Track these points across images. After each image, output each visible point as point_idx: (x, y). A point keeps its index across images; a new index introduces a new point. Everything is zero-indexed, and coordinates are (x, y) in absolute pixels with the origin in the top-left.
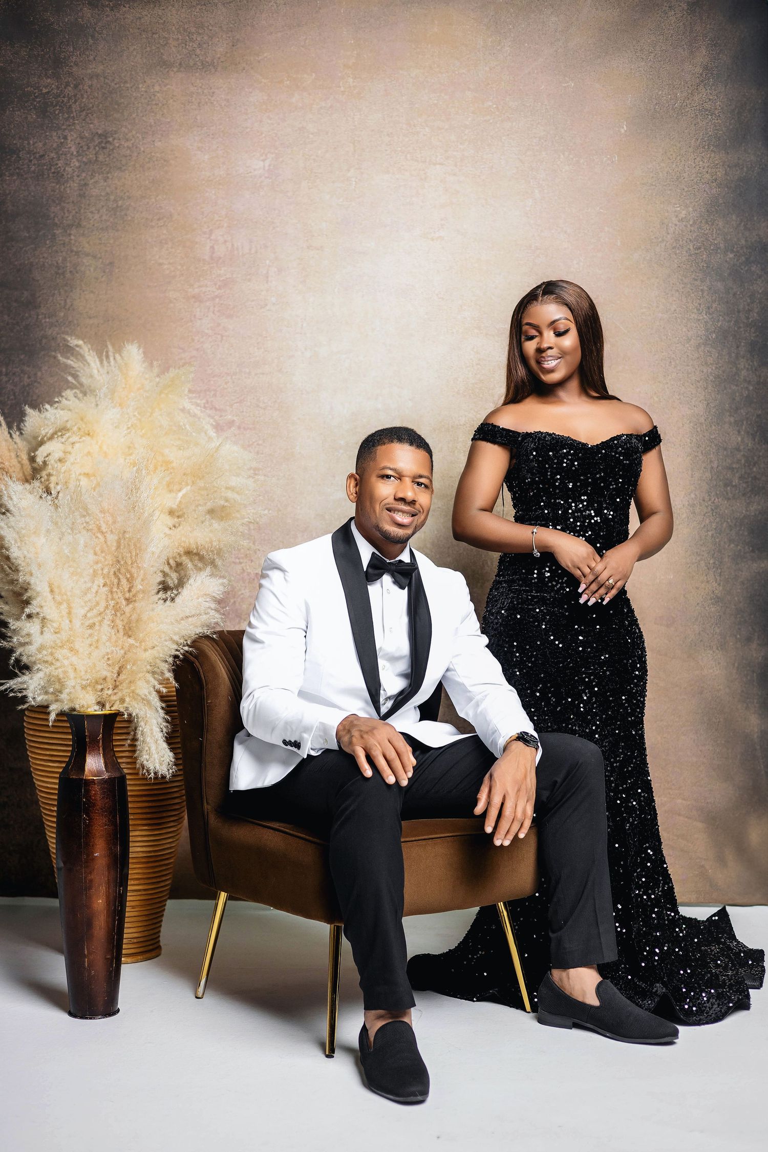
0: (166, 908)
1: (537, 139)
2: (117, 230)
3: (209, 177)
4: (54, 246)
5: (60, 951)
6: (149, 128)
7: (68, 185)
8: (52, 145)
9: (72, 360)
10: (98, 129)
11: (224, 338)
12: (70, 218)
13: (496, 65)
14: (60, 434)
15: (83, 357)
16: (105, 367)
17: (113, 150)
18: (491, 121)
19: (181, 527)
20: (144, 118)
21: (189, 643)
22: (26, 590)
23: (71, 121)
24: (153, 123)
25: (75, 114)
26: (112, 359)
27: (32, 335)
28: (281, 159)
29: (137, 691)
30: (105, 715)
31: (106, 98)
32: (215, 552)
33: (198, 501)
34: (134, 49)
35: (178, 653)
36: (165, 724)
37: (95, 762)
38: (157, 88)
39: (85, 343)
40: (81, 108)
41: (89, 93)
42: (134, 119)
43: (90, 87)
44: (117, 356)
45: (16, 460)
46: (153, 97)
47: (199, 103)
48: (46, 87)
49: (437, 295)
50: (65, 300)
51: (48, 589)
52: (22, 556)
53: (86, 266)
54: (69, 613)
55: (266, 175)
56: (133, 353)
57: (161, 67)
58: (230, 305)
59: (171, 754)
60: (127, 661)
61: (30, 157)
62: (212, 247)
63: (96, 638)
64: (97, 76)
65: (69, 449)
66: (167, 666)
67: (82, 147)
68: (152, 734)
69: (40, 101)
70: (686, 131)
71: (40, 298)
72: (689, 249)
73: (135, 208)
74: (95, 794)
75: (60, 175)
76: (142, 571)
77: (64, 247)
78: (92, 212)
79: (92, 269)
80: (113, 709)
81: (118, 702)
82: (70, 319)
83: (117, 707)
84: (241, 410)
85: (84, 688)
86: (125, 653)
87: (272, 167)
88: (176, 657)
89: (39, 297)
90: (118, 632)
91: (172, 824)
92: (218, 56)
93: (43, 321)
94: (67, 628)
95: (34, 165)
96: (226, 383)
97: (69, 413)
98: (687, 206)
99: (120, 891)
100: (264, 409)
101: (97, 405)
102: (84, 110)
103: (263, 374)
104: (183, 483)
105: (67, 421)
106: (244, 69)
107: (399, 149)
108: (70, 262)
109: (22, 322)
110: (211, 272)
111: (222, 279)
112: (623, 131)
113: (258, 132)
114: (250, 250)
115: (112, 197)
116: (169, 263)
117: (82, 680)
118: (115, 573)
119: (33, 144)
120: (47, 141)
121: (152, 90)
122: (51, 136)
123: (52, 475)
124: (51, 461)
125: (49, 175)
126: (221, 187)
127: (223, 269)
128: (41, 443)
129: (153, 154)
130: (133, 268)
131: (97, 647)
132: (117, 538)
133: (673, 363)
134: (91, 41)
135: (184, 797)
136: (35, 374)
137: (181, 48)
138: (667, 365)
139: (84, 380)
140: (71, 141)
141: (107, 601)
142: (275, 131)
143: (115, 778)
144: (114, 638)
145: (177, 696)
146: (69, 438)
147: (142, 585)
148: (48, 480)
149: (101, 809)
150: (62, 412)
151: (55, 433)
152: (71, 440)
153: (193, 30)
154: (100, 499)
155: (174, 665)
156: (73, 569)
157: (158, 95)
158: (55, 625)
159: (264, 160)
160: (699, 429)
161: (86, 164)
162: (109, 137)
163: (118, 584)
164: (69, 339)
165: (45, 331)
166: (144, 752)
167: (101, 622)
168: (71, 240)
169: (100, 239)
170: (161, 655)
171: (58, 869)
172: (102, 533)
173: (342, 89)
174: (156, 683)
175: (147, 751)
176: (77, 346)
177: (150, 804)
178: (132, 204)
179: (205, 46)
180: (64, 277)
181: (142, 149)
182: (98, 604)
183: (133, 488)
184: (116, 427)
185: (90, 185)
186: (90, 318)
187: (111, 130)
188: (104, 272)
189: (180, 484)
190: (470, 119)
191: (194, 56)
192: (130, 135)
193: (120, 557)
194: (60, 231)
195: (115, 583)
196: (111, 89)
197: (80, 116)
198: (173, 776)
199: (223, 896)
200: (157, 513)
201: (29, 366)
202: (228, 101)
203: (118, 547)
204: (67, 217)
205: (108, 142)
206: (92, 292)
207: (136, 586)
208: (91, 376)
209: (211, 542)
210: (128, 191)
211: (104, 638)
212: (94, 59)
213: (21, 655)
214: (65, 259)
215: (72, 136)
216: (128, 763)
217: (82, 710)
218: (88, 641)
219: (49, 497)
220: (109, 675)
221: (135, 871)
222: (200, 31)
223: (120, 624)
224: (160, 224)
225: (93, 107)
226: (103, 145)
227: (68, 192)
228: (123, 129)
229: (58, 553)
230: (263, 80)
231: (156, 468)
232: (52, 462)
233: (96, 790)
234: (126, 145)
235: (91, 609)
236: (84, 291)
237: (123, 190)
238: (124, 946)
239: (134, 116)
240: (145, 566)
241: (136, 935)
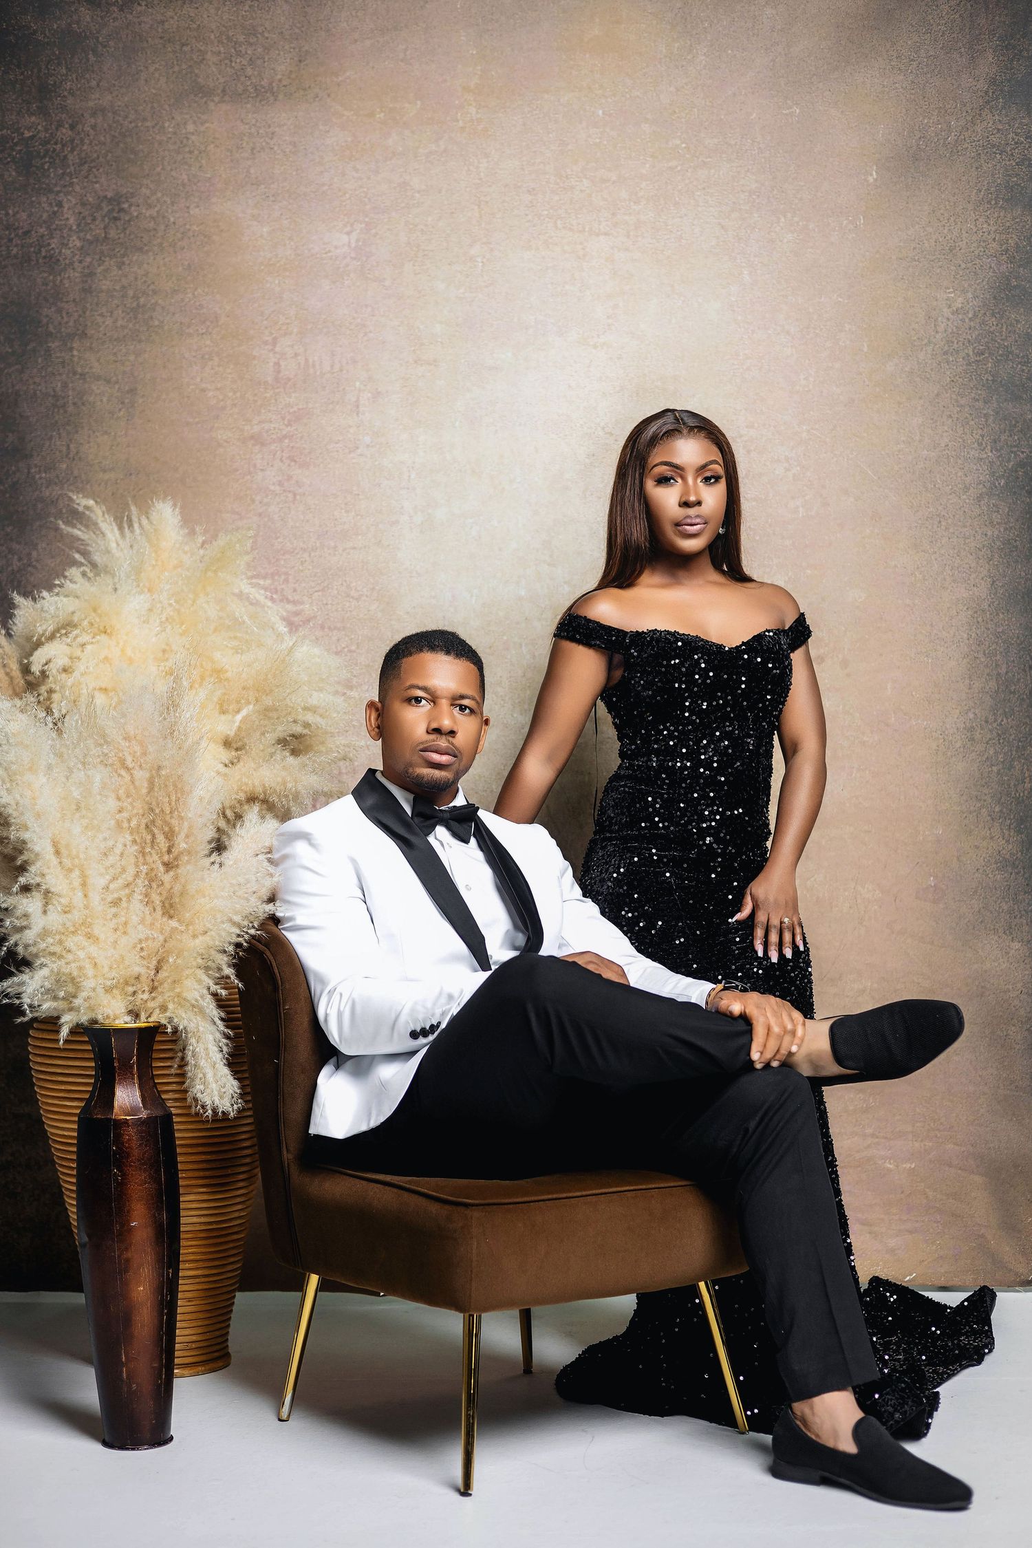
0: (236, 1300)
1: (747, 194)
2: (140, 341)
3: (270, 259)
4: (49, 366)
5: (87, 1360)
6: (181, 188)
7: (67, 276)
8: (41, 216)
9: (80, 529)
10: (106, 190)
11: (298, 497)
12: (71, 324)
13: (686, 84)
14: (64, 632)
15: (96, 524)
16: (127, 538)
17: (129, 221)
18: (679, 168)
19: (242, 764)
20: (173, 173)
21: (256, 926)
22: (21, 852)
23: (68, 179)
24: (186, 181)
25: (72, 168)
26: (136, 526)
27: (21, 498)
28: (374, 231)
29: (185, 995)
30: (140, 1030)
31: (117, 144)
32: (291, 797)
33: (265, 726)
34: (156, 69)
35: (240, 939)
36: (224, 1041)
37: (128, 1096)
38: (191, 127)
39: (96, 502)
40: (81, 159)
41: (92, 137)
42: (159, 174)
43: (94, 127)
44: (145, 522)
45: (2, 671)
46: (185, 141)
47: (253, 149)
48: (29, 129)
49: (603, 428)
50: (68, 446)
51: (50, 849)
52: (13, 803)
53: (96, 395)
54: (84, 884)
55: (353, 255)
56: (166, 514)
57: (196, 95)
58: (304, 449)
59: (235, 1083)
60: (167, 951)
61: (10, 234)
62: (277, 364)
63: (124, 919)
64: (103, 110)
65: (78, 652)
66: (226, 959)
67: (84, 218)
68: (207, 1054)
69: (21, 150)
70: (963, 179)
71: (32, 443)
72: (968, 355)
73: (163, 308)
74: (129, 1140)
75: (53, 260)
76: (186, 823)
77: (64, 367)
78: (102, 315)
79: (105, 399)
80: (150, 1020)
81: (157, 1011)
82: (76, 473)
83: (158, 1017)
84: (325, 602)
85: (108, 990)
86: (165, 941)
87: (360, 243)
88: (238, 945)
89: (31, 441)
90: (155, 910)
91: (241, 1184)
92: (279, 77)
93: (37, 476)
94: (81, 905)
95: (16, 246)
96: (302, 563)
97: (77, 601)
98: (964, 291)
99: (168, 1275)
100: (358, 599)
101: (116, 590)
102: (85, 163)
103: (355, 548)
104: (243, 701)
105: (73, 613)
106: (317, 97)
107: (546, 212)
108: (74, 389)
109: (7, 479)
110: (276, 400)
111: (291, 410)
112: (871, 180)
113: (340, 190)
114: (332, 366)
115: (131, 293)
116: (217, 389)
117: (105, 979)
118: (147, 826)
119: (14, 215)
120: (33, 210)
121: (184, 131)
122: (39, 203)
123: (55, 692)
124: (53, 669)
125: (37, 261)
126: (287, 274)
127: (293, 395)
128: (38, 644)
129: (188, 227)
130: (164, 396)
131: (125, 933)
132: (148, 775)
133: (943, 523)
134: (92, 58)
135: (256, 1148)
136: (29, 554)
137: (223, 67)
138: (935, 526)
139: (97, 558)
140: (69, 209)
141: (137, 866)
142: (365, 190)
143: (156, 1117)
144: (149, 919)
145: (240, 999)
146: (75, 638)
147: (186, 843)
148: (49, 699)
149: (139, 1160)
150: (65, 600)
151: (58, 630)
152: (80, 640)
153: (241, 38)
154: (122, 721)
155: (235, 958)
156: (86, 821)
157: (193, 138)
158: (63, 900)
159: (348, 233)
160: (980, 619)
161: (91, 243)
162: (124, 203)
163: (153, 842)
164: (75, 497)
165: (41, 492)
166: (198, 1081)
167: (129, 896)
168: (73, 356)
169: (115, 354)
170: (217, 943)
171: (83, 1246)
172: (128, 769)
173: (461, 124)
174: (211, 983)
175: (201, 1079)
176: (87, 508)
177: (209, 1157)
178: (160, 301)
179: (259, 62)
180: (66, 412)
181: (172, 219)
182: (124, 870)
183: (171, 705)
184: (144, 622)
185: (98, 275)
186: (104, 471)
187: (125, 191)
188: (123, 403)
189: (238, 702)
190: (647, 166)
191: (243, 79)
192: (154, 198)
193: (154, 803)
194: (57, 344)
195: (148, 841)
196: (124, 130)
197: (80, 171)
198: (239, 1111)
199: (314, 1279)
200: (205, 742)
201: (19, 543)
202: (294, 144)
203: (151, 789)
204: (67, 323)
205: (121, 210)
206: (106, 433)
207: (179, 845)
208: (108, 552)
209: (284, 783)
210: (153, 283)
211: (135, 919)
212: (98, 85)
213: (16, 945)
214: (65, 385)
215: (69, 202)
216: (176, 1100)
217: (107, 1022)
218: (112, 925)
219: (49, 719)
220: (143, 971)
221: (189, 1250)
222: (251, 41)
223: (157, 899)
224: (201, 331)
225: (98, 157)
226: (115, 215)
227: (67, 285)
228: (144, 190)
229: (64, 798)
230: (346, 113)
231: (202, 678)
232: (54, 671)
233: (131, 1135)
234: (147, 215)
235: (114, 879)
236: (94, 432)
237: (145, 282)
238: (177, 1354)
239: (158, 169)
240: (190, 815)
241: (194, 1338)
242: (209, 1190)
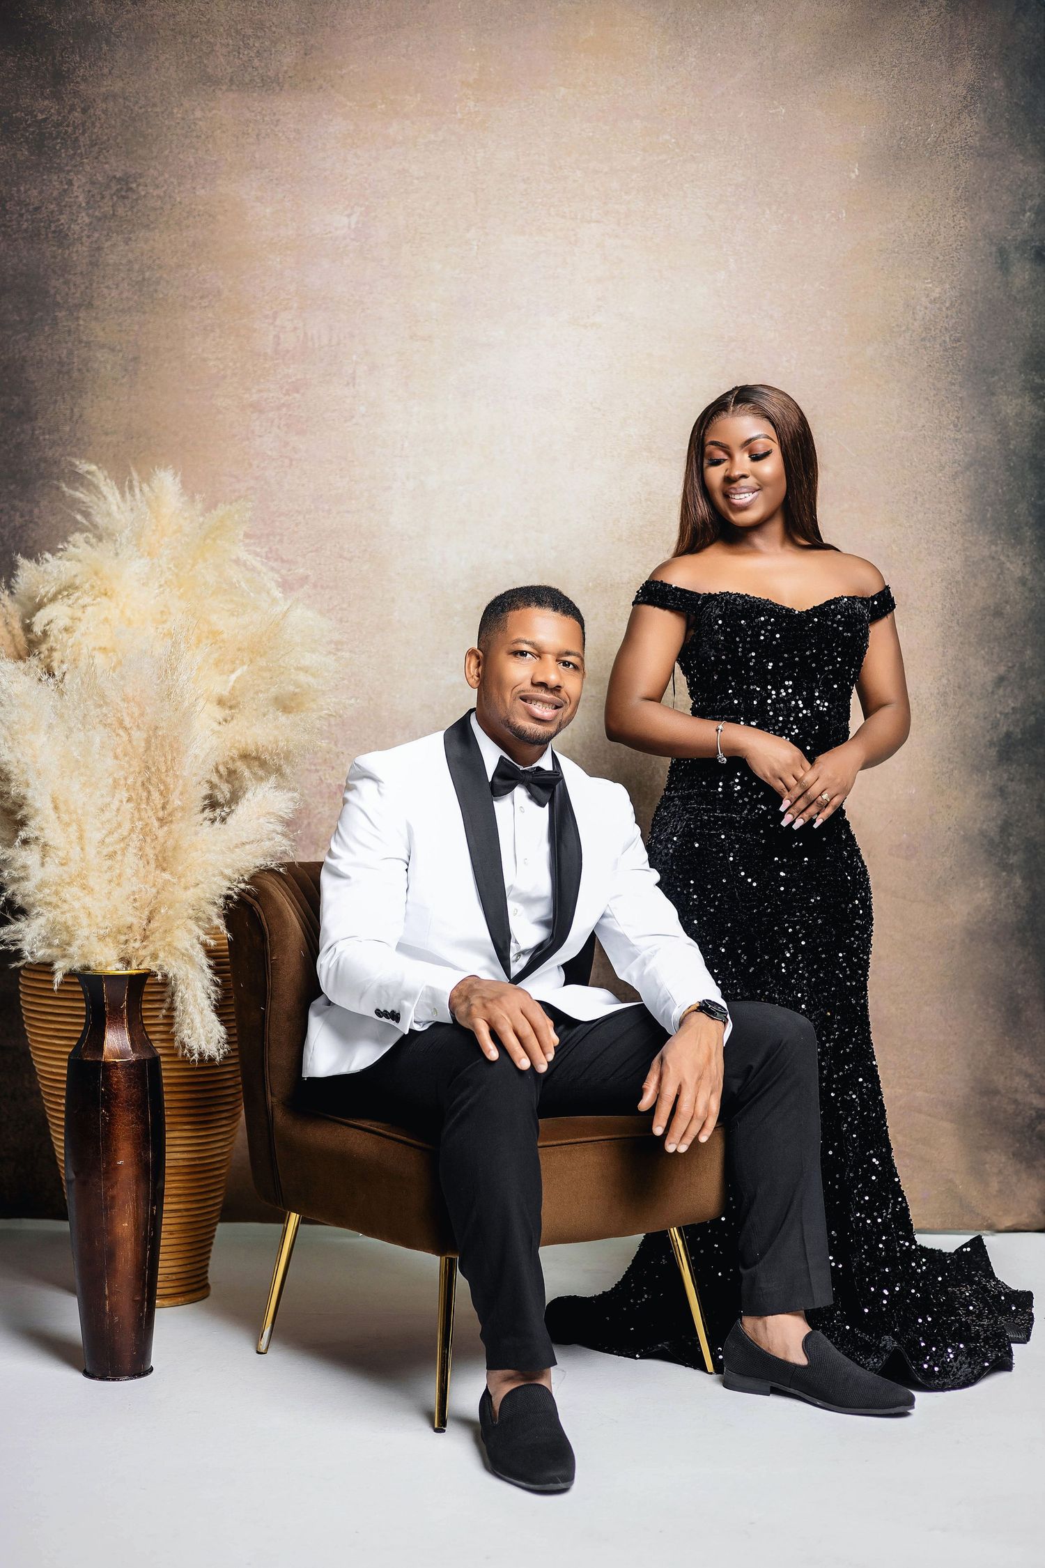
0: (216, 1233)
2: (144, 313)
3: (272, 239)
4: (56, 334)
5: (72, 1291)
6: (188, 170)
7: (75, 250)
8: (52, 194)
9: (82, 492)
10: (115, 170)
11: (294, 463)
12: (78, 295)
14: (65, 593)
15: (97, 487)
16: (128, 501)
17: (137, 200)
18: (668, 162)
19: (235, 721)
20: (181, 156)
21: (246, 879)
22: (20, 806)
23: (78, 159)
24: (193, 163)
25: (83, 149)
26: (137, 490)
27: (25, 458)
28: (373, 214)
29: (175, 944)
30: (131, 976)
31: (127, 127)
32: (282, 755)
33: (259, 685)
34: (166, 59)
35: (230, 892)
36: (213, 988)
37: (118, 1039)
38: (198, 114)
39: (99, 468)
40: (91, 141)
41: (102, 121)
42: (167, 157)
43: (105, 111)
44: (145, 486)
45: (5, 630)
46: (193, 126)
47: (258, 135)
48: (42, 112)
50: (72, 409)
51: (50, 805)
52: (14, 761)
53: (101, 362)
54: (81, 838)
55: (353, 237)
56: (167, 482)
57: (204, 84)
58: (301, 417)
59: (222, 1029)
60: (160, 902)
61: (21, 209)
62: (277, 337)
63: (118, 871)
64: (115, 96)
65: (79, 614)
66: (216, 910)
67: (93, 196)
68: (196, 1001)
69: (34, 132)
70: (942, 177)
71: (37, 406)
72: (945, 341)
73: (168, 282)
74: (117, 1082)
75: (63, 234)
76: (181, 781)
77: (69, 335)
78: (108, 287)
79: (109, 367)
80: (141, 967)
81: (148, 958)
82: (79, 435)
83: (147, 965)
84: (318, 562)
85: (101, 938)
86: (158, 892)
87: (360, 226)
88: (228, 897)
89: (36, 404)
90: (148, 863)
91: (224, 1122)
92: (285, 68)
93: (41, 438)
94: (78, 858)
95: (26, 221)
96: (297, 525)
97: (79, 565)
98: (941, 282)
99: (152, 1211)
100: (350, 560)
101: (117, 554)
102: (96, 144)
103: (348, 512)
104: (237, 662)
105: (76, 576)
106: (321, 88)
107: (539, 200)
108: (78, 357)
109: (11, 439)
110: (275, 371)
111: (290, 381)
112: (853, 176)
113: (341, 176)
114: (330, 340)
115: (136, 267)
116: (217, 359)
117: (99, 928)
118: (143, 784)
119: (25, 192)
120: (44, 188)
121: (192, 117)
122: (50, 181)
123: (55, 650)
124: (54, 630)
125: (47, 235)
126: (289, 252)
127: (292, 366)
128: (40, 606)
129: (193, 206)
130: (166, 365)
131: (118, 884)
132: (145, 736)
133: (919, 499)
134: (105, 48)
135: (241, 1086)
136: (31, 511)
137: (232, 58)
139: (98, 519)
140: (78, 187)
141: (133, 822)
142: (366, 175)
143: (145, 1060)
144: (142, 872)
145: (230, 950)
146: (78, 598)
147: (180, 800)
148: (49, 656)
149: (126, 1102)
150: (68, 564)
151: (59, 592)
152: (81, 602)
153: (250, 32)
154: (122, 683)
155: (225, 909)
156: (85, 778)
157: (200, 123)
158: (60, 854)
159: (349, 216)
160: (954, 590)
161: (99, 219)
162: (132, 183)
163: (148, 799)
164: (78, 463)
165: (44, 453)
166: (185, 1026)
167: (124, 850)
168: (78, 325)
169: (120, 324)
170: (208, 895)
171: (69, 1182)
172: (126, 729)
173: (459, 116)
174: (201, 933)
175: (188, 1024)
176: (88, 472)
177: (193, 1096)
178: (165, 276)
179: (265, 55)
180: (71, 378)
181: (178, 199)
182: (120, 825)
183: (168, 668)
184: (143, 584)
185: (105, 250)
186: (106, 434)
187: (134, 171)
188: (126, 370)
189: (233, 662)
190: (638, 159)
191: (250, 69)
192: (161, 178)
193: (150, 762)
194: (64, 313)
195: (144, 798)
196: (134, 115)
197: (91, 152)
198: (225, 1058)
199: (294, 1218)
200: (201, 702)
201: (21, 500)
202: (298, 131)
203: (148, 749)
204: (74, 294)
205: (130, 189)
206: (109, 398)
207: (173, 802)
208: (109, 514)
209: (276, 742)
210: (159, 258)
211: (129, 872)
212: (110, 73)
213: (14, 894)
214: (70, 353)
215: (79, 180)
216: (162, 1040)
217: (99, 968)
218: (107, 876)
219: (51, 680)
220: (135, 921)
221: (173, 1185)
222: (259, 34)
223: (151, 853)
224: (203, 304)
225: (109, 140)
226: (124, 193)
227: (75, 259)
228: (152, 171)
229: (63, 756)
230: (348, 103)
231: (199, 641)
232: (55, 632)
233: (119, 1076)
234: (155, 194)
235: (111, 833)
236: (97, 397)
237: (151, 257)
238: (159, 1285)
239: (166, 152)
240: (185, 774)
241: (175, 1270)
242: (193, 1128)
